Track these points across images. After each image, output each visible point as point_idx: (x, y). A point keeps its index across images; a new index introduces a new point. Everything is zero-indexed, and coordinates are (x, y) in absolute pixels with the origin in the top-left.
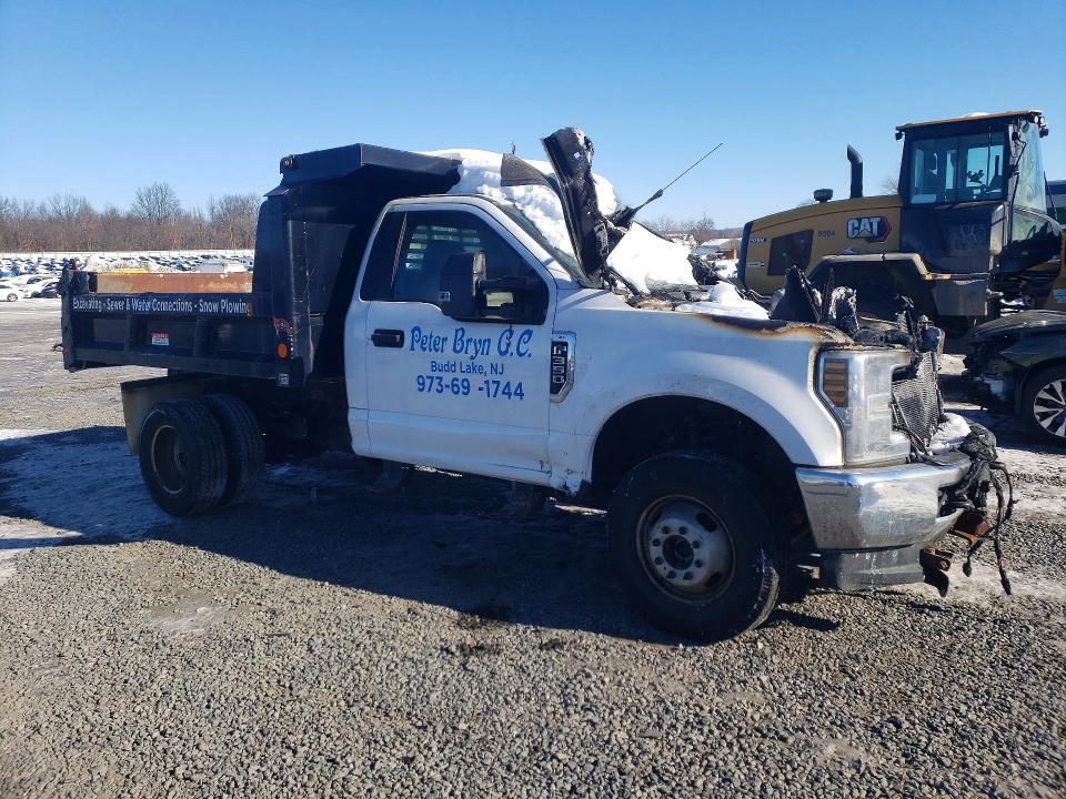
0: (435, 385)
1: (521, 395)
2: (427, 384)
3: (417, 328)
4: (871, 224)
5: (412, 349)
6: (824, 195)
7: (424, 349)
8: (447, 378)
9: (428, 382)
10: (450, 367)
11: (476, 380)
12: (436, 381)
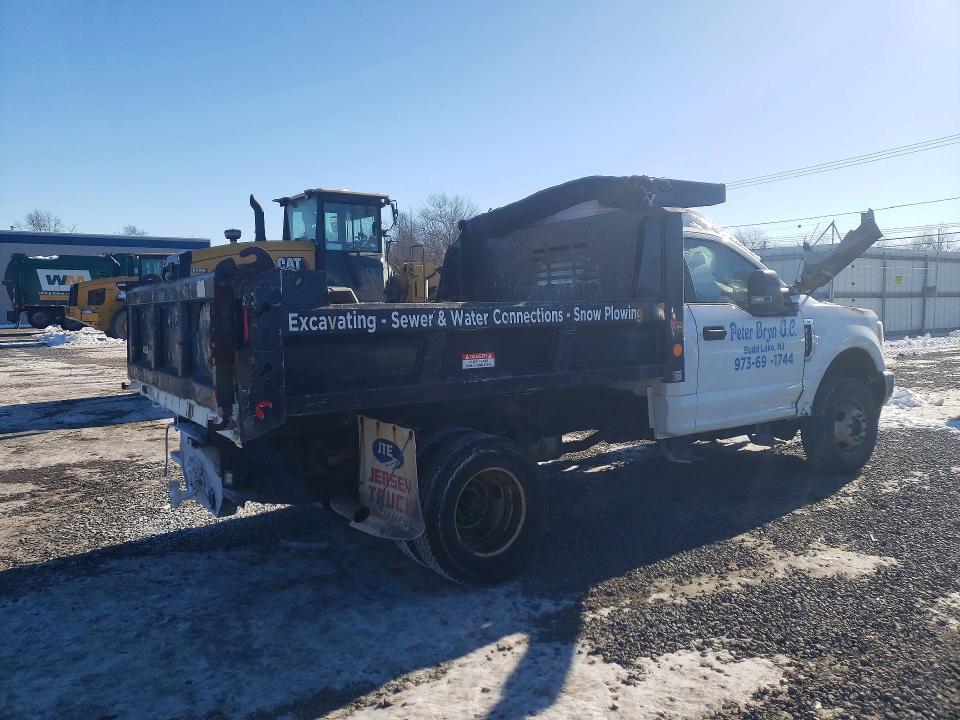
0: (746, 364)
1: (791, 361)
2: (741, 364)
3: (732, 324)
4: (295, 263)
5: (732, 339)
6: (233, 235)
7: (739, 339)
8: (754, 357)
9: (741, 362)
10: (754, 350)
11: (770, 355)
12: (746, 362)
